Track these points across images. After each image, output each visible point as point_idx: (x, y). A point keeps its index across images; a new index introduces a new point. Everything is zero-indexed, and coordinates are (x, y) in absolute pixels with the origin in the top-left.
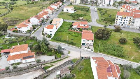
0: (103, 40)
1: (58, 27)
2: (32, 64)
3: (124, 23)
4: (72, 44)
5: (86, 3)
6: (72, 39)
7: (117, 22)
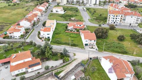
3: (116, 21)
4: (74, 45)
5: (73, 3)
6: (73, 41)
7: (109, 20)
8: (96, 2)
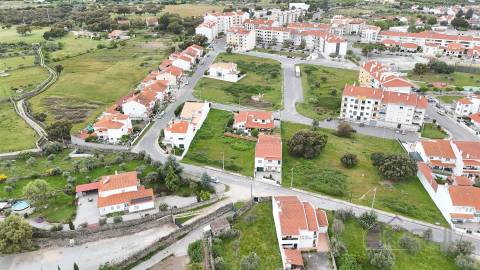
0: (305, 158)
1: (198, 127)
2: (151, 213)
3: (362, 114)
4: (233, 168)
6: (234, 158)
7: (344, 111)
8: (338, 47)
